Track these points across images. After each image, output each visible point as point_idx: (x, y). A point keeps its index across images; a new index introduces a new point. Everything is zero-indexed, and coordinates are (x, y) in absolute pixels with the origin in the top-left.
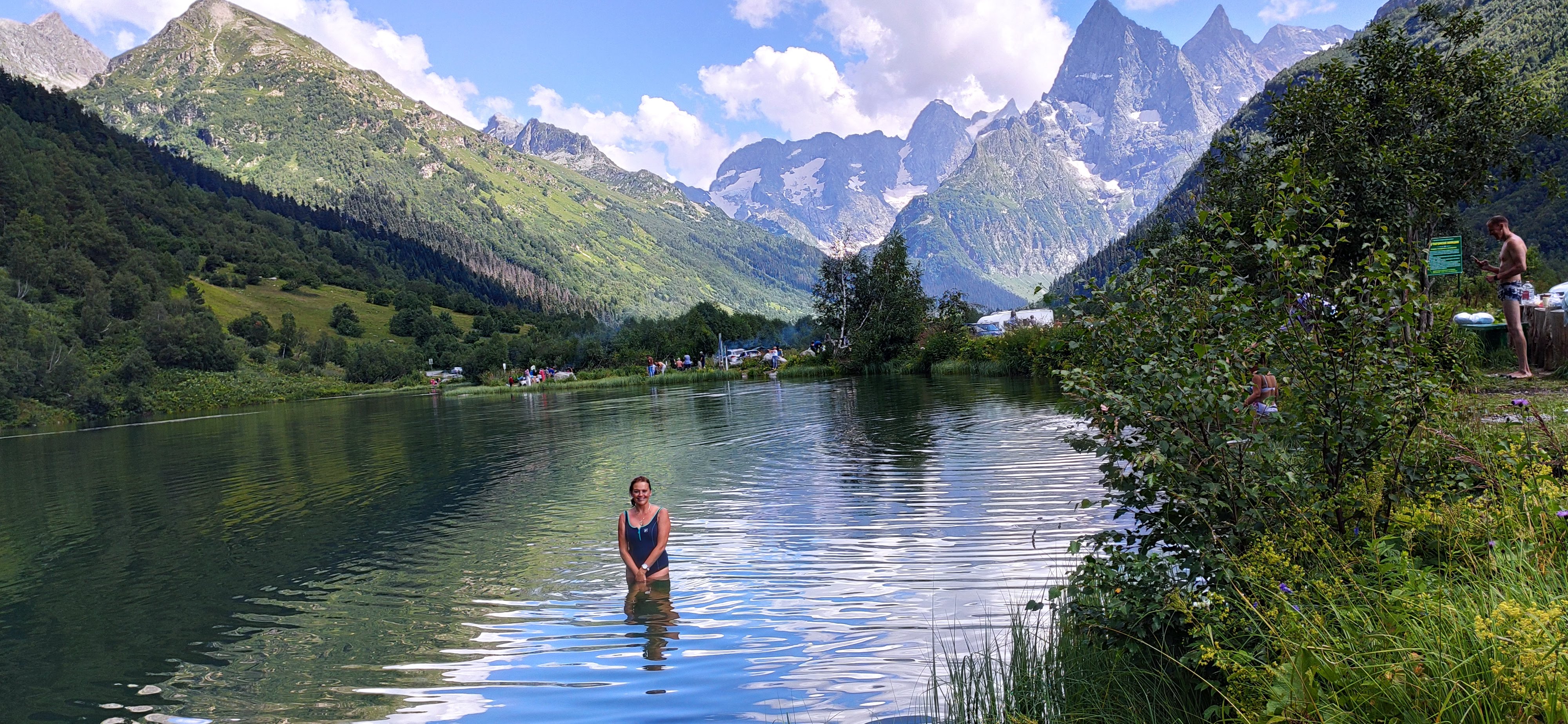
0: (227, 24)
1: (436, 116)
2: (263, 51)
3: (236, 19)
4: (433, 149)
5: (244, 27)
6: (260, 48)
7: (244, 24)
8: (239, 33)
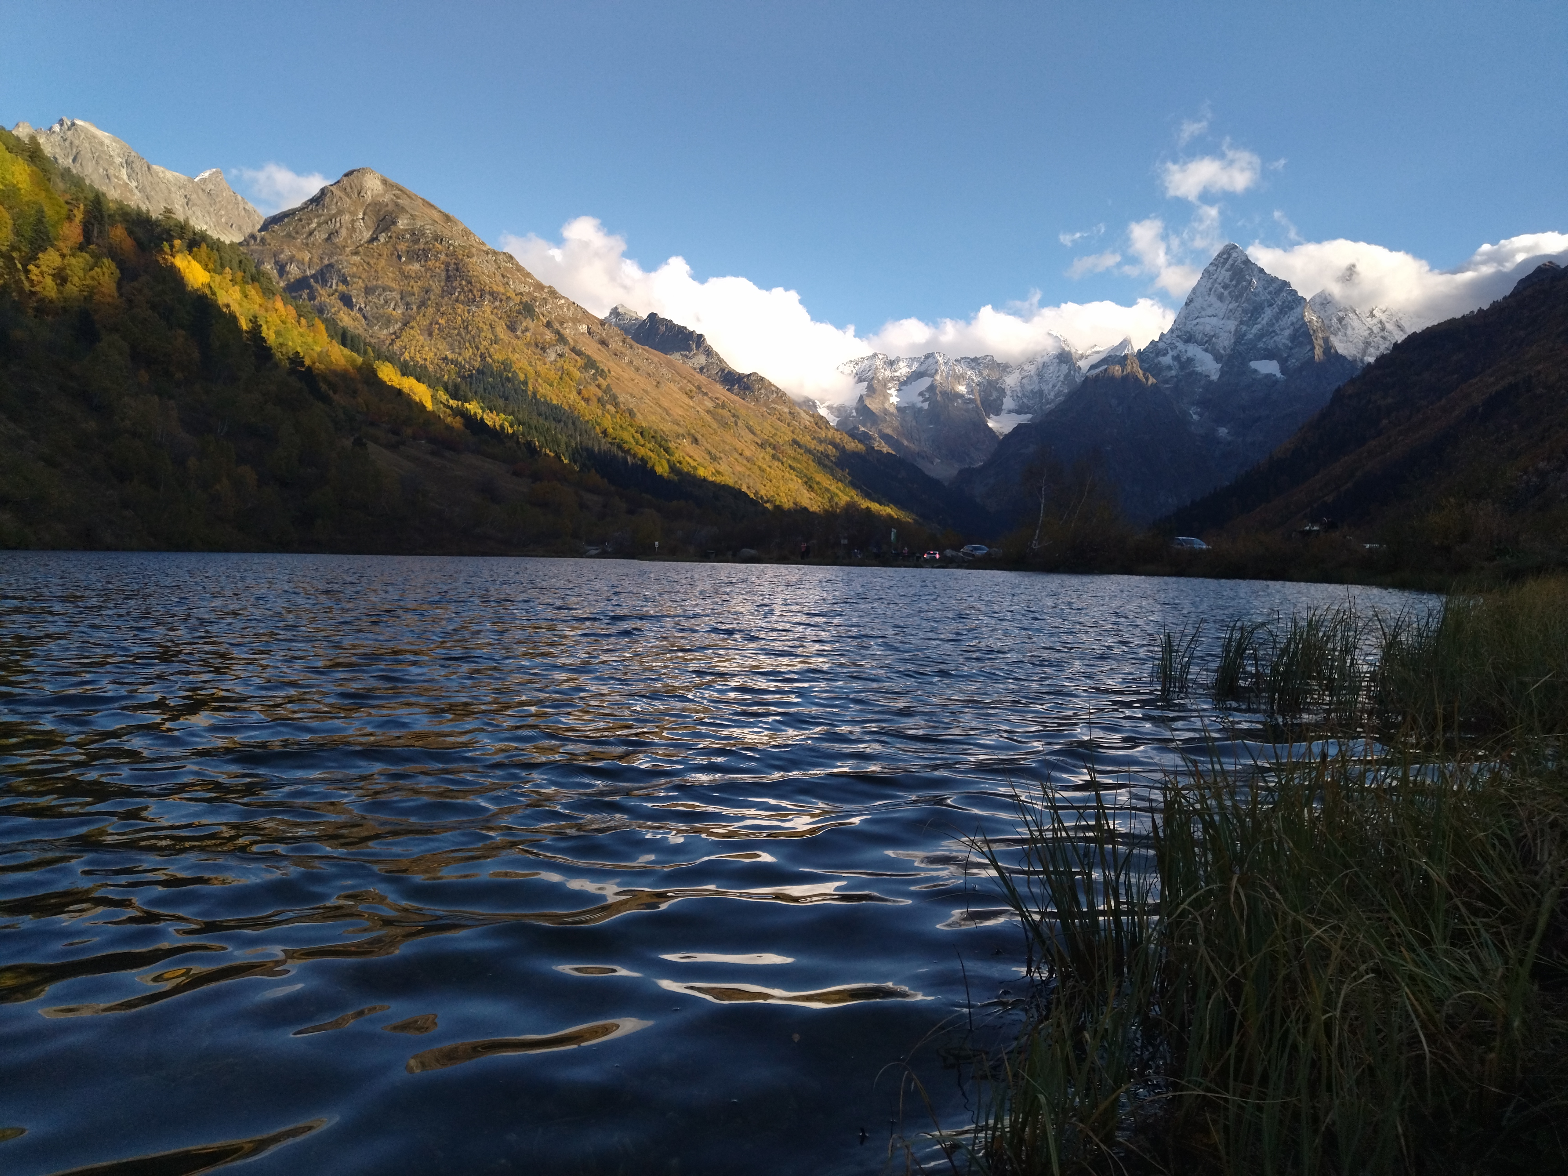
0: (377, 195)
1: (563, 301)
2: (408, 225)
3: (386, 192)
4: (558, 333)
5: (392, 200)
6: (406, 221)
7: (392, 197)
8: (387, 205)
